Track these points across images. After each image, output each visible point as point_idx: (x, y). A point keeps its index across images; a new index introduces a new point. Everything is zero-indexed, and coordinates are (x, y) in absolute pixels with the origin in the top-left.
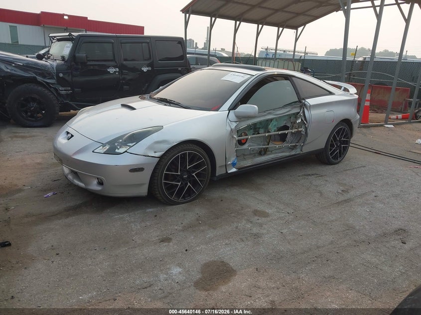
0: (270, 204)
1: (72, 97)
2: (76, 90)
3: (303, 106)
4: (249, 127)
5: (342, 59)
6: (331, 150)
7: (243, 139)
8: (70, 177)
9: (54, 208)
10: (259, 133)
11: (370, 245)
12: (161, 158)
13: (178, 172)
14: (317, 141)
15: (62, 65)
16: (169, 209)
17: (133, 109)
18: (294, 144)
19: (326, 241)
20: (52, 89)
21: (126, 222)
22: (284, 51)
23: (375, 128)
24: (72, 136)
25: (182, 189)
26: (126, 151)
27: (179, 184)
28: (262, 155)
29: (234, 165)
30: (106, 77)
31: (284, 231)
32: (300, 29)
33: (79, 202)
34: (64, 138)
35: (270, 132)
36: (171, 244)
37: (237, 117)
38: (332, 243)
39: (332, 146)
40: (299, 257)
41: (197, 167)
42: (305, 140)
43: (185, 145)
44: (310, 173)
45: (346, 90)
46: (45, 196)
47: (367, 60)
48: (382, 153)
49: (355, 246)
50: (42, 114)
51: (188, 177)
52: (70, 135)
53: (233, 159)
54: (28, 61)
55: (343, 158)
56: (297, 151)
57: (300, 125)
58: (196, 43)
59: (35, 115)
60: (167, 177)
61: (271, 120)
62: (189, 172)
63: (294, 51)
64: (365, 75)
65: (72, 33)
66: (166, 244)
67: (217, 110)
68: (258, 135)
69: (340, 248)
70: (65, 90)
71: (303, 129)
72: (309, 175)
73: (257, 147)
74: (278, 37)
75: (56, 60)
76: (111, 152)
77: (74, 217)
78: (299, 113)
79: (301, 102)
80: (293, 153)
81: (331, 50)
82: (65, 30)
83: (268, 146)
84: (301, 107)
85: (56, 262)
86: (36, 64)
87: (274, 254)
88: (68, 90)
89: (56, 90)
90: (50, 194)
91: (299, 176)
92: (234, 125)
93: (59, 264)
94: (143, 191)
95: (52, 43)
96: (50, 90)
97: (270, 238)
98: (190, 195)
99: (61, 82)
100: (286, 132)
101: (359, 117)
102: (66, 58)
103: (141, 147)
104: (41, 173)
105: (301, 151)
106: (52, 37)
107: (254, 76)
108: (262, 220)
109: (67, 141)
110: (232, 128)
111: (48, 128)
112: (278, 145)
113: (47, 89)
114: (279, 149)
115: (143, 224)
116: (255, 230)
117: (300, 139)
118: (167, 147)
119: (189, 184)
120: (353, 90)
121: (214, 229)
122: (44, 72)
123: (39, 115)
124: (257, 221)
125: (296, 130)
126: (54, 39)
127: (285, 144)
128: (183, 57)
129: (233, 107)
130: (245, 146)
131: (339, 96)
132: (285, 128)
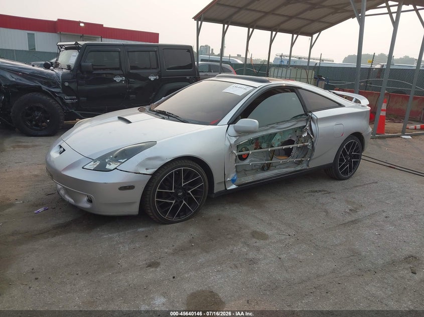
0: (271, 224)
1: (77, 106)
2: (81, 99)
3: (310, 119)
4: (251, 142)
5: (355, 66)
6: (340, 164)
7: (244, 155)
8: (62, 192)
9: (42, 226)
10: (261, 148)
11: (376, 275)
12: (153, 175)
13: (172, 190)
14: (324, 156)
15: (68, 74)
16: (162, 228)
17: (129, 122)
18: (300, 159)
19: (327, 269)
20: (57, 99)
21: (115, 243)
22: (300, 58)
23: (392, 139)
24: (64, 150)
25: (176, 207)
26: (116, 168)
27: (174, 202)
28: (264, 170)
29: (233, 181)
30: (112, 85)
31: (283, 256)
32: (315, 36)
33: (69, 219)
34: (56, 152)
35: (273, 147)
36: (158, 269)
37: (237, 131)
38: (333, 271)
39: (342, 160)
40: (296, 288)
41: (193, 184)
42: (312, 155)
43: (180, 162)
44: (317, 189)
45: (357, 101)
46: (36, 212)
47: (385, 67)
48: (396, 167)
49: (359, 276)
50: (47, 123)
51: (184, 195)
52: (62, 150)
53: (232, 175)
54: (33, 70)
55: (354, 173)
56: (303, 166)
57: (306, 139)
58: (212, 49)
59: (40, 124)
60: (160, 195)
61: (275, 134)
62: (185, 189)
63: (309, 58)
64: (381, 83)
65: (79, 42)
66: (153, 269)
67: (216, 124)
68: (260, 150)
69: (343, 278)
70: (70, 99)
71: (309, 144)
72: (316, 191)
73: (259, 162)
74: (292, 44)
75: (62, 69)
76: (101, 168)
77: (61, 236)
78: (305, 126)
79: (307, 115)
80: (299, 168)
81: (349, 56)
82: (81, 37)
83: (270, 162)
84: (307, 120)
85: (34, 288)
86: (41, 73)
87: (269, 283)
88: (73, 99)
89: (61, 99)
90: (41, 210)
91: (305, 193)
92: (233, 140)
93: (36, 290)
94: (134, 209)
95: (60, 51)
96: (55, 100)
97: (267, 264)
98: (185, 214)
99: (67, 91)
100: (291, 146)
101: (371, 129)
102: (72, 67)
103: (131, 164)
104: (37, 186)
105: (308, 166)
106: (60, 45)
107: (257, 88)
108: (260, 243)
109: (59, 155)
110: (231, 143)
111: (52, 138)
112: (282, 160)
113: (53, 98)
114: (284, 164)
115: (132, 246)
116: (251, 255)
117: (306, 154)
118: (160, 163)
119: (184, 202)
120: (365, 101)
121: (207, 252)
122: (49, 81)
123: (44, 124)
124: (254, 245)
125: (302, 144)
126: (62, 48)
127: (290, 159)
128: (191, 66)
129: (233, 121)
130: (246, 162)
131: (349, 108)
132: (291, 142)
